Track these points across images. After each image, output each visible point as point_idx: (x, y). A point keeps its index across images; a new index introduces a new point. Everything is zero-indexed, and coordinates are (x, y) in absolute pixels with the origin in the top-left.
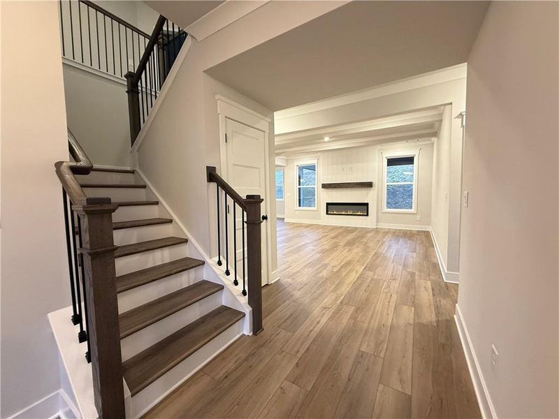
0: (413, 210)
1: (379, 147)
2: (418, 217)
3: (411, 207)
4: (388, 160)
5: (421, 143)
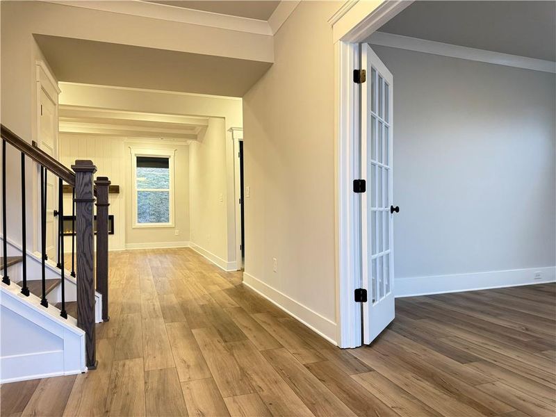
0: (170, 224)
1: (126, 139)
2: (177, 232)
3: (168, 220)
4: (137, 157)
5: (178, 143)
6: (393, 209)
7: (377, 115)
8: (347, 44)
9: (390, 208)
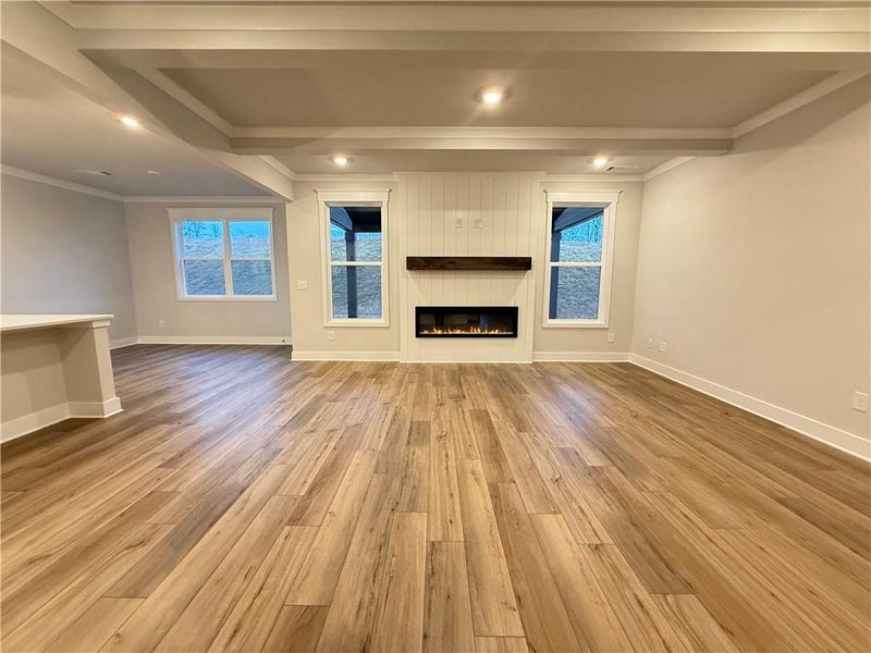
0: (600, 321)
2: (611, 336)
3: (596, 315)
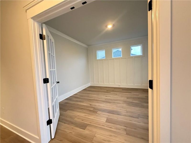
6: (57, 82)
7: (50, 53)
8: (35, 21)
9: (56, 82)
